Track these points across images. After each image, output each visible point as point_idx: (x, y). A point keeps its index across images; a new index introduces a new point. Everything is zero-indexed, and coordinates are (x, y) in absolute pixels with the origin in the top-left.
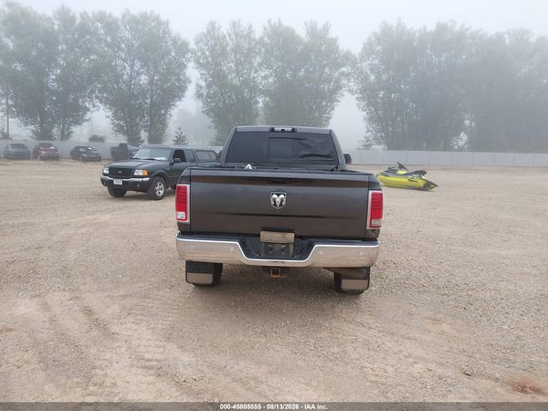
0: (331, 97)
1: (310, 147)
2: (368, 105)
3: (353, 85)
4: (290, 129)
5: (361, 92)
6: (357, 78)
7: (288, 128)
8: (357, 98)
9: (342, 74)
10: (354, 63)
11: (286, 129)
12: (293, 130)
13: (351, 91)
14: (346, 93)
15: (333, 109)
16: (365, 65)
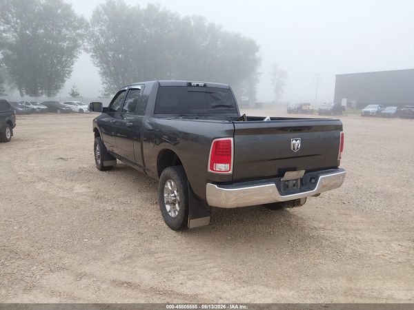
0: (70, 53)
1: (218, 99)
2: (100, 62)
3: (87, 44)
4: (202, 84)
5: (95, 52)
6: (90, 39)
7: (201, 84)
8: (92, 56)
9: (78, 35)
10: (87, 27)
11: (200, 84)
12: (205, 85)
13: (86, 50)
14: (82, 51)
15: (73, 64)
16: (96, 29)
